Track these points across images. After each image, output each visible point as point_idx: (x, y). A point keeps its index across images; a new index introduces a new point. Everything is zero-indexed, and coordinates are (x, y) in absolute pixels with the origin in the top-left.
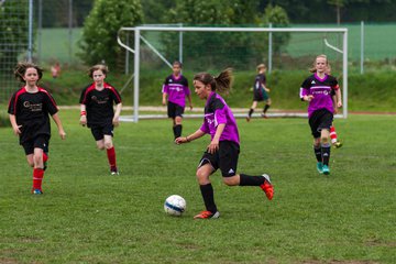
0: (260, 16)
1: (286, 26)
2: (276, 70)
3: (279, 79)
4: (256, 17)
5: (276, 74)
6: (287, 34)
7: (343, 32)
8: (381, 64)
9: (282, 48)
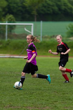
0: (4, 18)
1: (14, 22)
2: (9, 39)
3: (10, 43)
4: (3, 19)
5: (9, 41)
6: (15, 26)
7: (31, 25)
8: (51, 37)
9: (12, 31)
